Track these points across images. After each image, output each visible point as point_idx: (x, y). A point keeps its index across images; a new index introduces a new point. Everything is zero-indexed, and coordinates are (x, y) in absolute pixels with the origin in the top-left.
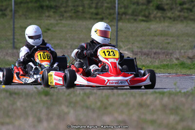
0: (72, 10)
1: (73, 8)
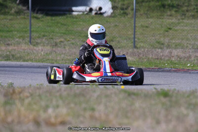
0: (194, 9)
1: (196, 7)
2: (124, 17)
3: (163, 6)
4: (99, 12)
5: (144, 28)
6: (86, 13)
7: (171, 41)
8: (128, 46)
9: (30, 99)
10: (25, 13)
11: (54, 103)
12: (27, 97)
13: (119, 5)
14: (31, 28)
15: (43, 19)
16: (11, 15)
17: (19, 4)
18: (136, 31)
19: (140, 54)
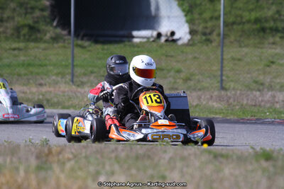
2: (207, 45)
3: (263, 30)
4: (170, 39)
5: (236, 62)
6: (152, 39)
7: (274, 80)
8: (212, 87)
9: (72, 162)
10: (64, 40)
11: (108, 167)
12: (69, 160)
13: (200, 28)
14: (73, 61)
15: (90, 48)
16: (45, 42)
17: (56, 27)
18: (224, 65)
19: (230, 98)
